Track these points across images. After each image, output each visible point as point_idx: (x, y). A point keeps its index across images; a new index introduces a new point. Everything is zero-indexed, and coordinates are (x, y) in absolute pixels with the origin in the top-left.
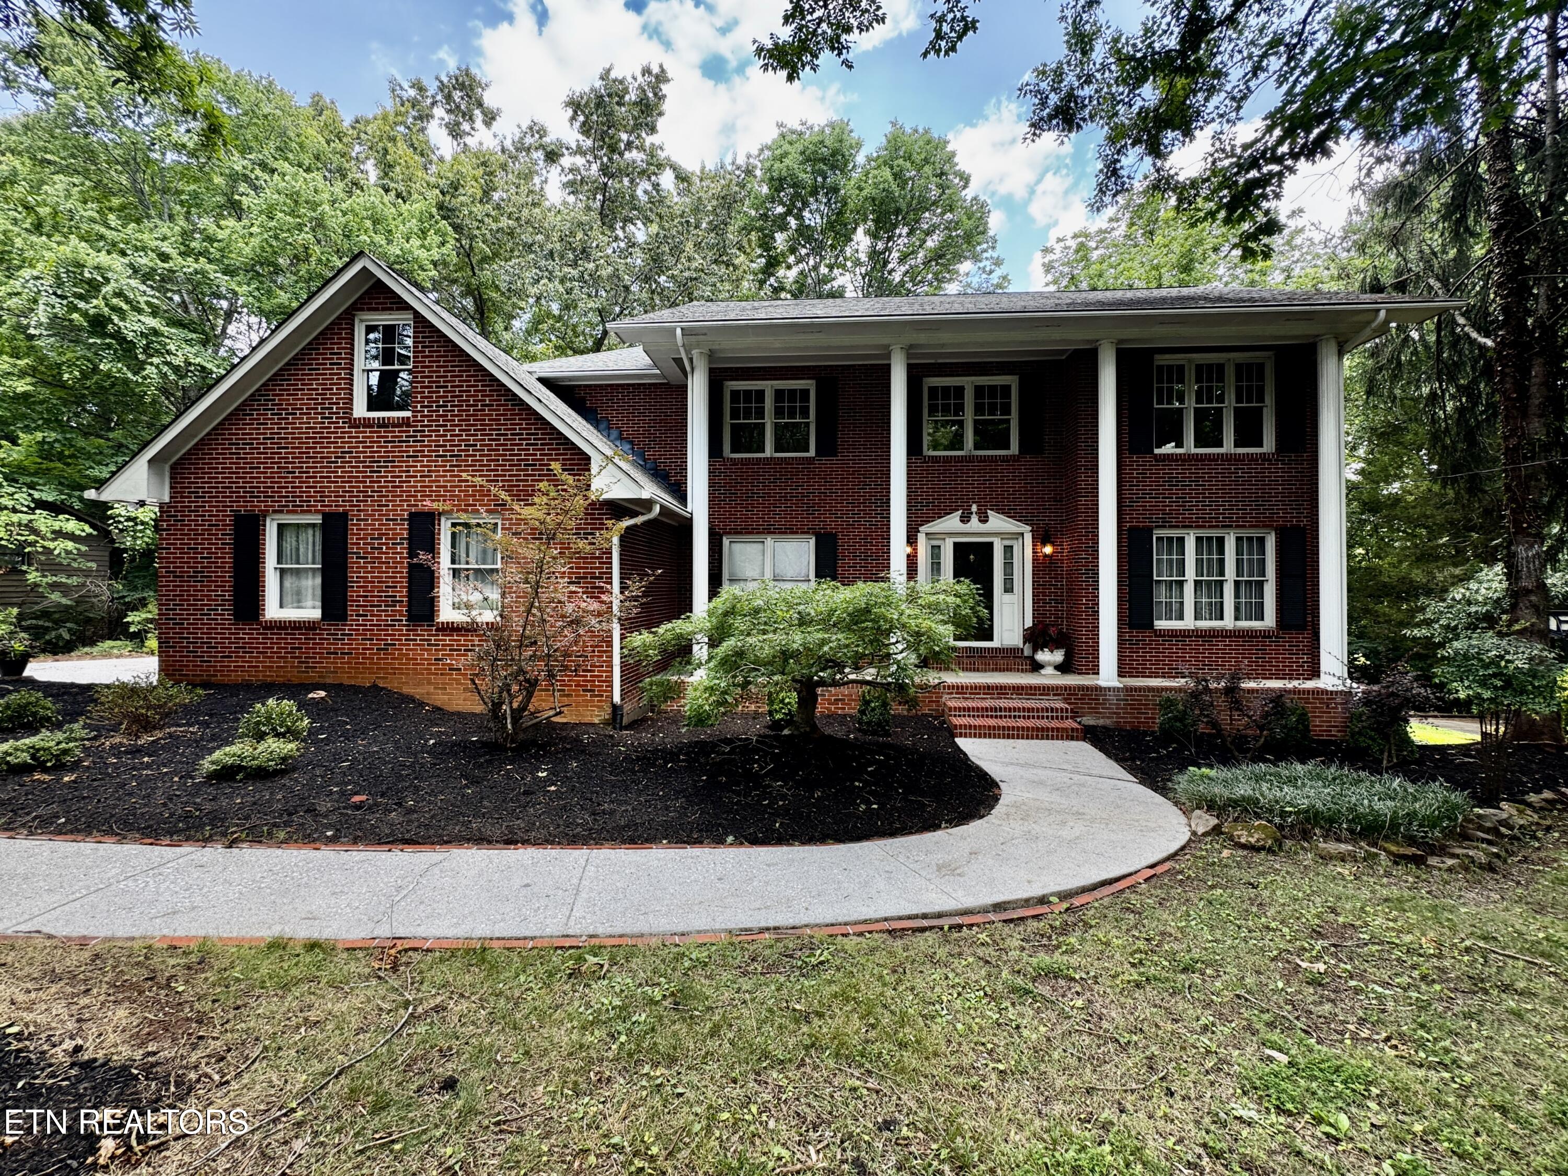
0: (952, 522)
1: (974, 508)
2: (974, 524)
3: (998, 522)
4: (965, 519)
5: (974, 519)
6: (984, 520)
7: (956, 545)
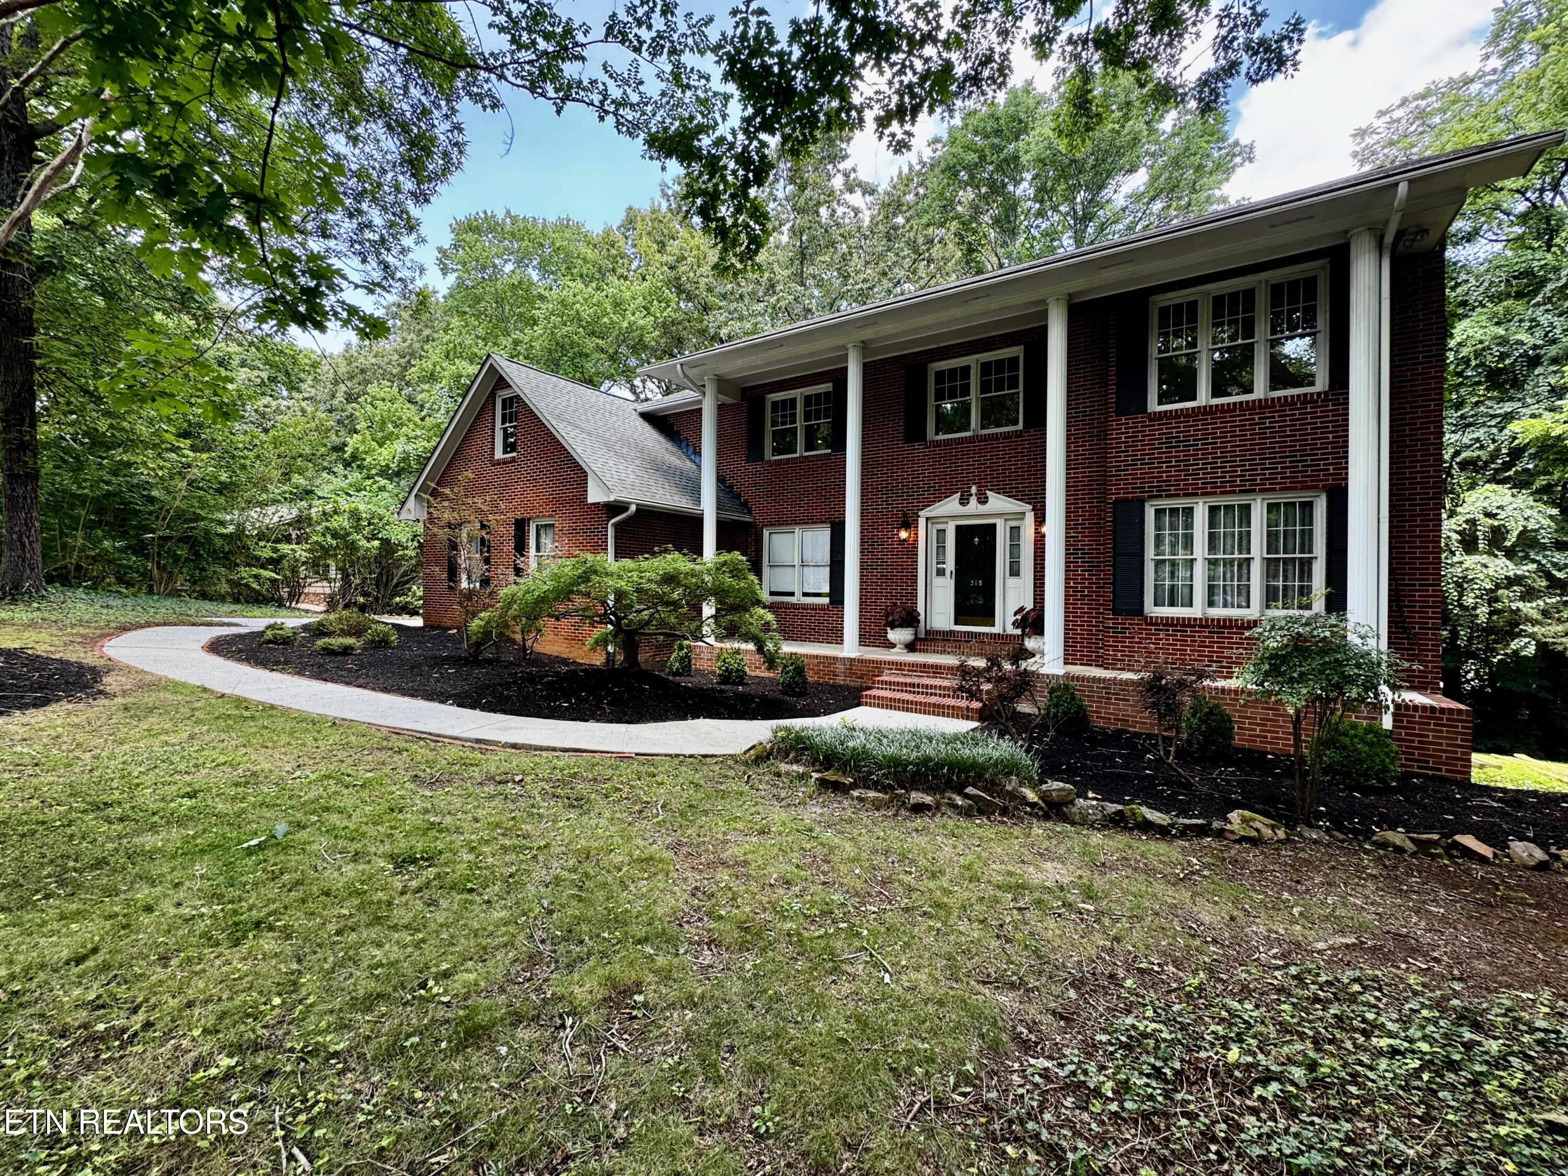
0: (951, 506)
1: (974, 490)
2: (973, 505)
3: (998, 503)
4: (964, 501)
5: (973, 500)
6: (983, 500)
7: (959, 528)
